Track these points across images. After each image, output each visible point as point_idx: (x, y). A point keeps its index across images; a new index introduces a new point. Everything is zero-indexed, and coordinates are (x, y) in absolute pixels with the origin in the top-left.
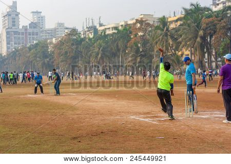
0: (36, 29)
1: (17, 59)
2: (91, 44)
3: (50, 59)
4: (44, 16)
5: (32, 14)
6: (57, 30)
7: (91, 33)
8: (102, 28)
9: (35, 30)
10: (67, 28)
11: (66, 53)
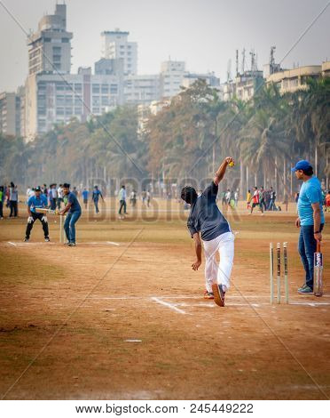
0: (111, 77)
1: (60, 150)
2: (242, 118)
3: (140, 156)
4: (135, 44)
5: (104, 37)
6: (166, 80)
7: (248, 89)
8: (277, 77)
9: (110, 80)
10: (189, 76)
11: (180, 139)
